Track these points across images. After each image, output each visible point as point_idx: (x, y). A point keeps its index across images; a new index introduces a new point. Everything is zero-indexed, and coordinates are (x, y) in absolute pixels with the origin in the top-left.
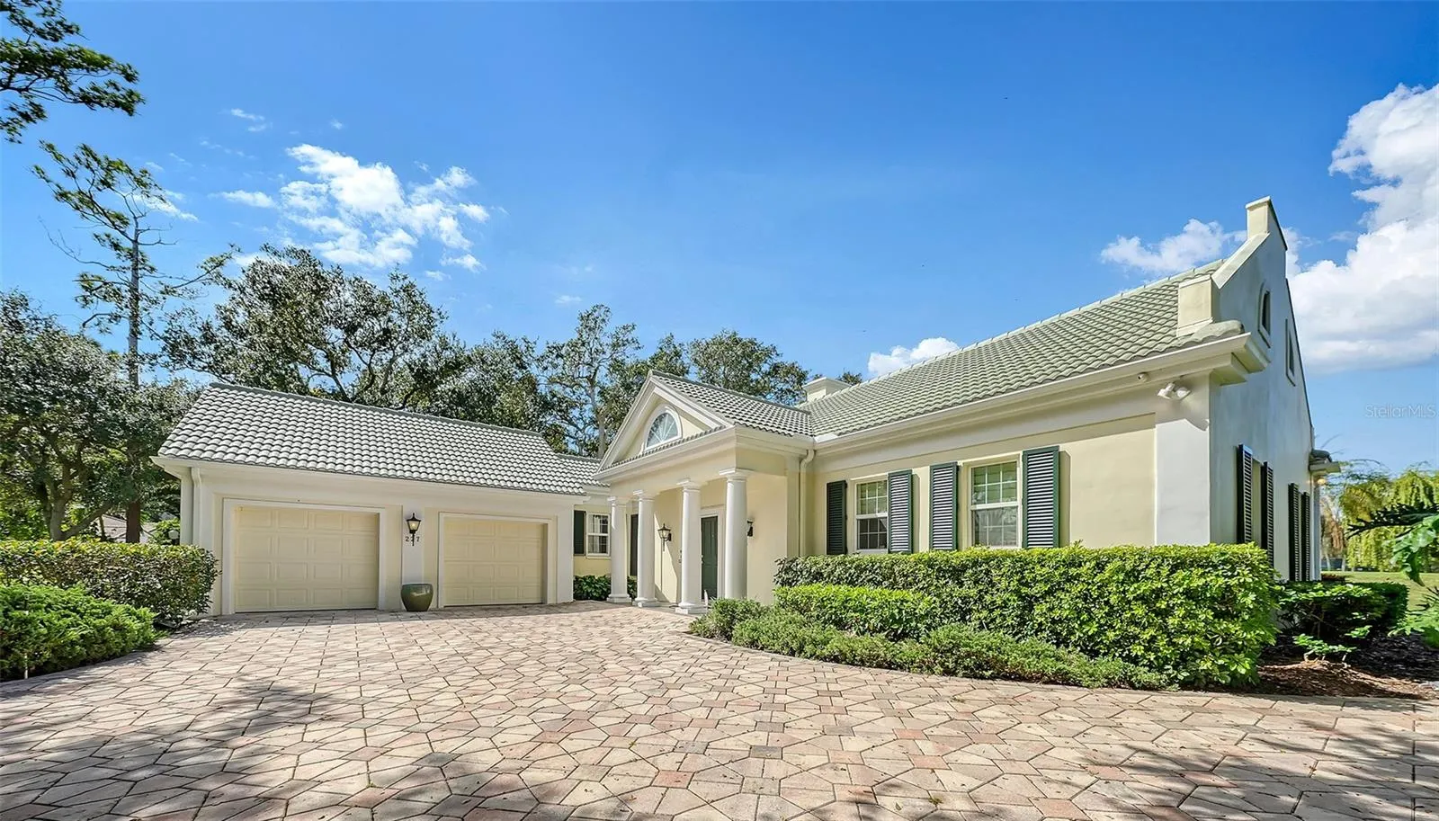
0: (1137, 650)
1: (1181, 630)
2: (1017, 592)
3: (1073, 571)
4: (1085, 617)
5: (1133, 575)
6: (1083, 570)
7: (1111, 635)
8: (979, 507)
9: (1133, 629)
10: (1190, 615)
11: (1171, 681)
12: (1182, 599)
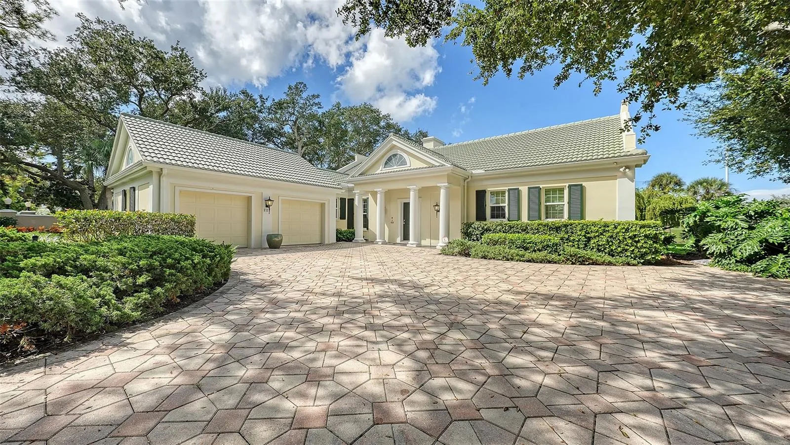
0: (629, 254)
1: (642, 247)
2: (585, 236)
3: (607, 229)
4: (611, 243)
5: (627, 230)
6: (610, 228)
7: (619, 249)
8: (548, 204)
9: (626, 247)
10: (645, 242)
11: (638, 263)
12: (643, 238)
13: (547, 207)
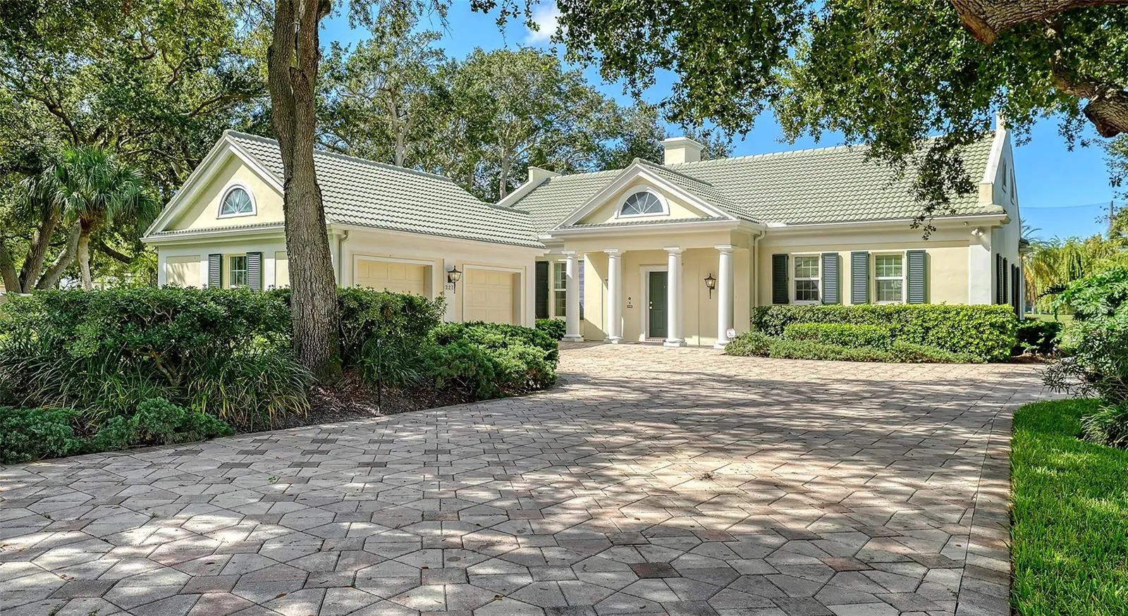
0: (973, 348)
1: (988, 339)
2: (921, 325)
3: (947, 316)
4: (952, 335)
5: (971, 318)
6: (951, 315)
7: (962, 343)
8: (880, 278)
9: (971, 340)
10: (991, 333)
11: (984, 360)
12: (989, 327)
13: (878, 283)
